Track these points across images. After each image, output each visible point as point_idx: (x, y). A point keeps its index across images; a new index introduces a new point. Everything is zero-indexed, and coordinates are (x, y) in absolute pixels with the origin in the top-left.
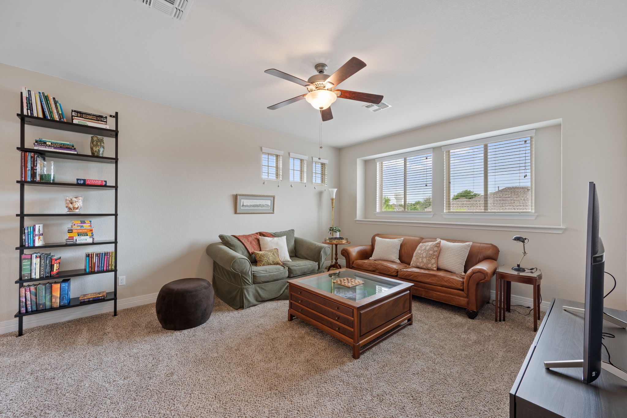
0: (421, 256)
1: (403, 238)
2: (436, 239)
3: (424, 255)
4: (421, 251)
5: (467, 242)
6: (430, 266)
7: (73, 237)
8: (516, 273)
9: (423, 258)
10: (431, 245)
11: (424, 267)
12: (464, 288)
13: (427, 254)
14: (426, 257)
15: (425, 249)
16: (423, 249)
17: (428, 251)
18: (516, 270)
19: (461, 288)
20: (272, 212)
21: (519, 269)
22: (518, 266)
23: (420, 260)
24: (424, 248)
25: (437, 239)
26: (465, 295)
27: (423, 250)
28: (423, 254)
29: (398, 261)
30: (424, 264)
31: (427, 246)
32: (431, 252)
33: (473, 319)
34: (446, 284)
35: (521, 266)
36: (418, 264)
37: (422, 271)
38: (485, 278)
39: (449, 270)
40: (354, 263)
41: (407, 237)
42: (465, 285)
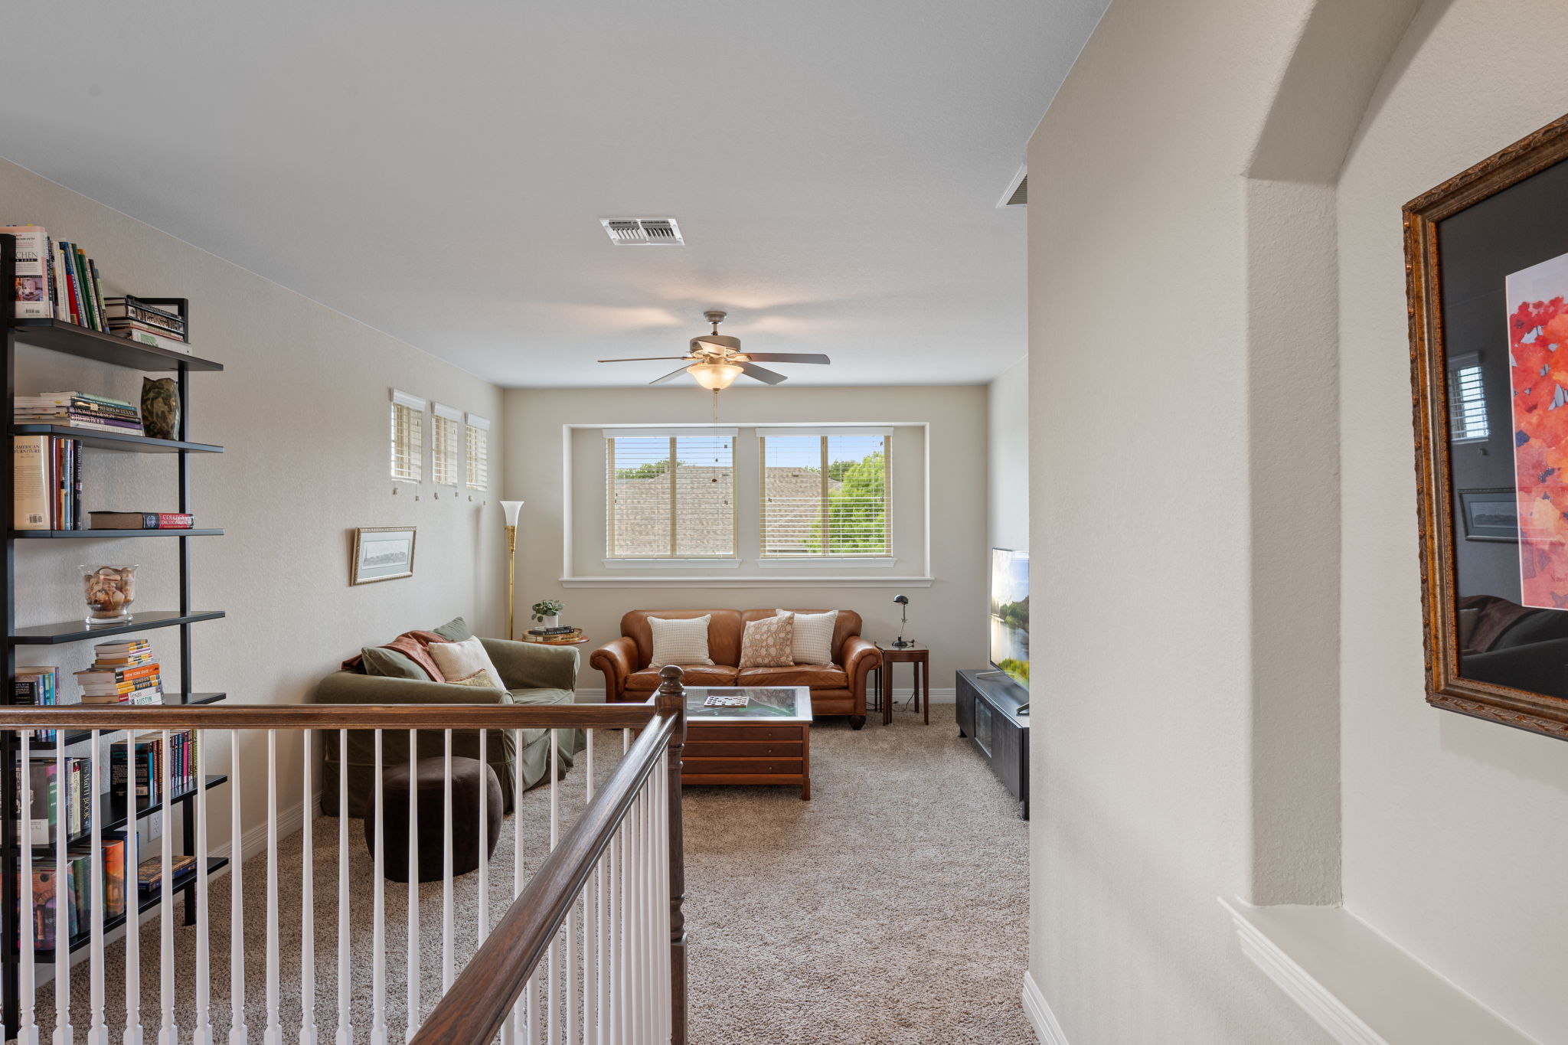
0: (764, 644)
1: (709, 616)
2: (775, 610)
3: (771, 641)
4: (762, 635)
5: (828, 611)
6: (783, 659)
7: (126, 695)
8: (897, 649)
9: (768, 647)
10: (777, 623)
11: (772, 663)
12: (848, 683)
13: (775, 640)
14: (775, 645)
15: (769, 631)
16: (763, 631)
17: (776, 633)
18: (897, 645)
19: (846, 684)
20: (410, 573)
21: (901, 643)
22: (900, 639)
23: (763, 652)
24: (765, 629)
25: (777, 610)
26: (851, 694)
27: (765, 633)
28: (766, 640)
29: (710, 662)
30: (773, 658)
31: (771, 624)
32: (782, 635)
33: (858, 729)
34: (822, 683)
35: (902, 640)
36: (759, 660)
37: (772, 670)
38: (877, 662)
39: (812, 662)
40: (630, 680)
41: (716, 612)
42: (850, 679)
